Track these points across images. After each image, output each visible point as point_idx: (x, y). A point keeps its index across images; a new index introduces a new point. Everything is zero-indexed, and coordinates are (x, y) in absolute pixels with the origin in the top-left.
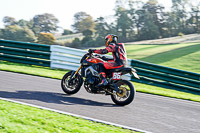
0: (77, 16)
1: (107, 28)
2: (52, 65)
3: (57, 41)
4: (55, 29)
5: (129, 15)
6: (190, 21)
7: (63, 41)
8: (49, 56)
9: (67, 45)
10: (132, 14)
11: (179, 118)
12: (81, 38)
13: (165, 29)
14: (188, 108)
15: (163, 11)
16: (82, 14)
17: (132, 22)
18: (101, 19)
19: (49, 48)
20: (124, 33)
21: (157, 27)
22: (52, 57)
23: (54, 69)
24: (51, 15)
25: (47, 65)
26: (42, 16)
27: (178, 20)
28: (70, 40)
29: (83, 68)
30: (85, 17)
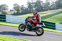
0: (14, 5)
1: (24, 9)
2: (7, 21)
3: (8, 13)
4: (7, 9)
5: (32, 4)
6: (52, 6)
7: (10, 13)
8: (5, 18)
9: (11, 14)
10: (33, 4)
11: (49, 37)
12: (16, 12)
13: (43, 8)
14: (52, 34)
15: (43, 3)
16: (16, 4)
17: (33, 7)
18: (23, 6)
19: (5, 15)
20: (30, 10)
21: (41, 8)
22: (6, 19)
23: (7, 23)
24: (6, 5)
25: (5, 21)
26: (3, 5)
27: (48, 5)
28: (13, 13)
29: (26, 23)
30: (17, 5)
